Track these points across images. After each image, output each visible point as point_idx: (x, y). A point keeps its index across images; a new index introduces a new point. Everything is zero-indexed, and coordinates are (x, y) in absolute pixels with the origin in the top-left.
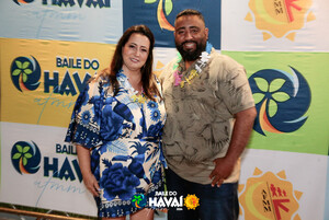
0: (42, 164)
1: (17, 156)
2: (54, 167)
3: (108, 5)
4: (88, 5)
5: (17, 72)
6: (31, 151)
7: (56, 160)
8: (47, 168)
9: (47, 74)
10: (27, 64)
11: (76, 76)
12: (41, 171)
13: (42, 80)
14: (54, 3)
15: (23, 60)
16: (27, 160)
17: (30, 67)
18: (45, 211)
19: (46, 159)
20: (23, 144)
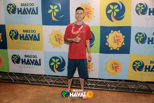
0: (21, 61)
1: (13, 59)
2: (25, 61)
3: (37, 14)
4: (32, 14)
5: (11, 34)
6: (17, 57)
7: (25, 59)
8: (23, 62)
9: (20, 35)
10: (14, 32)
11: (29, 35)
12: (21, 63)
13: (19, 36)
14: (21, 14)
15: (13, 31)
16: (17, 60)
17: (15, 33)
18: (23, 74)
19: (22, 59)
20: (15, 55)
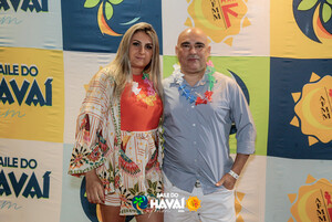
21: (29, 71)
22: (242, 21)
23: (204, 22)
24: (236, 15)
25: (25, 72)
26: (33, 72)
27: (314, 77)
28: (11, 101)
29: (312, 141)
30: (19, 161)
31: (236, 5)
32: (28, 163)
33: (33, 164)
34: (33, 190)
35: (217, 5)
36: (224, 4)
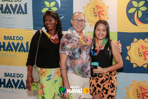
21: (19, 38)
22: (106, 17)
23: (90, 18)
24: (103, 15)
25: (18, 38)
26: (21, 38)
27: (135, 40)
28: (12, 50)
29: (135, 66)
30: (16, 75)
31: (103, 11)
32: (20, 75)
33: (21, 76)
34: (22, 86)
35: (95, 11)
36: (98, 10)
